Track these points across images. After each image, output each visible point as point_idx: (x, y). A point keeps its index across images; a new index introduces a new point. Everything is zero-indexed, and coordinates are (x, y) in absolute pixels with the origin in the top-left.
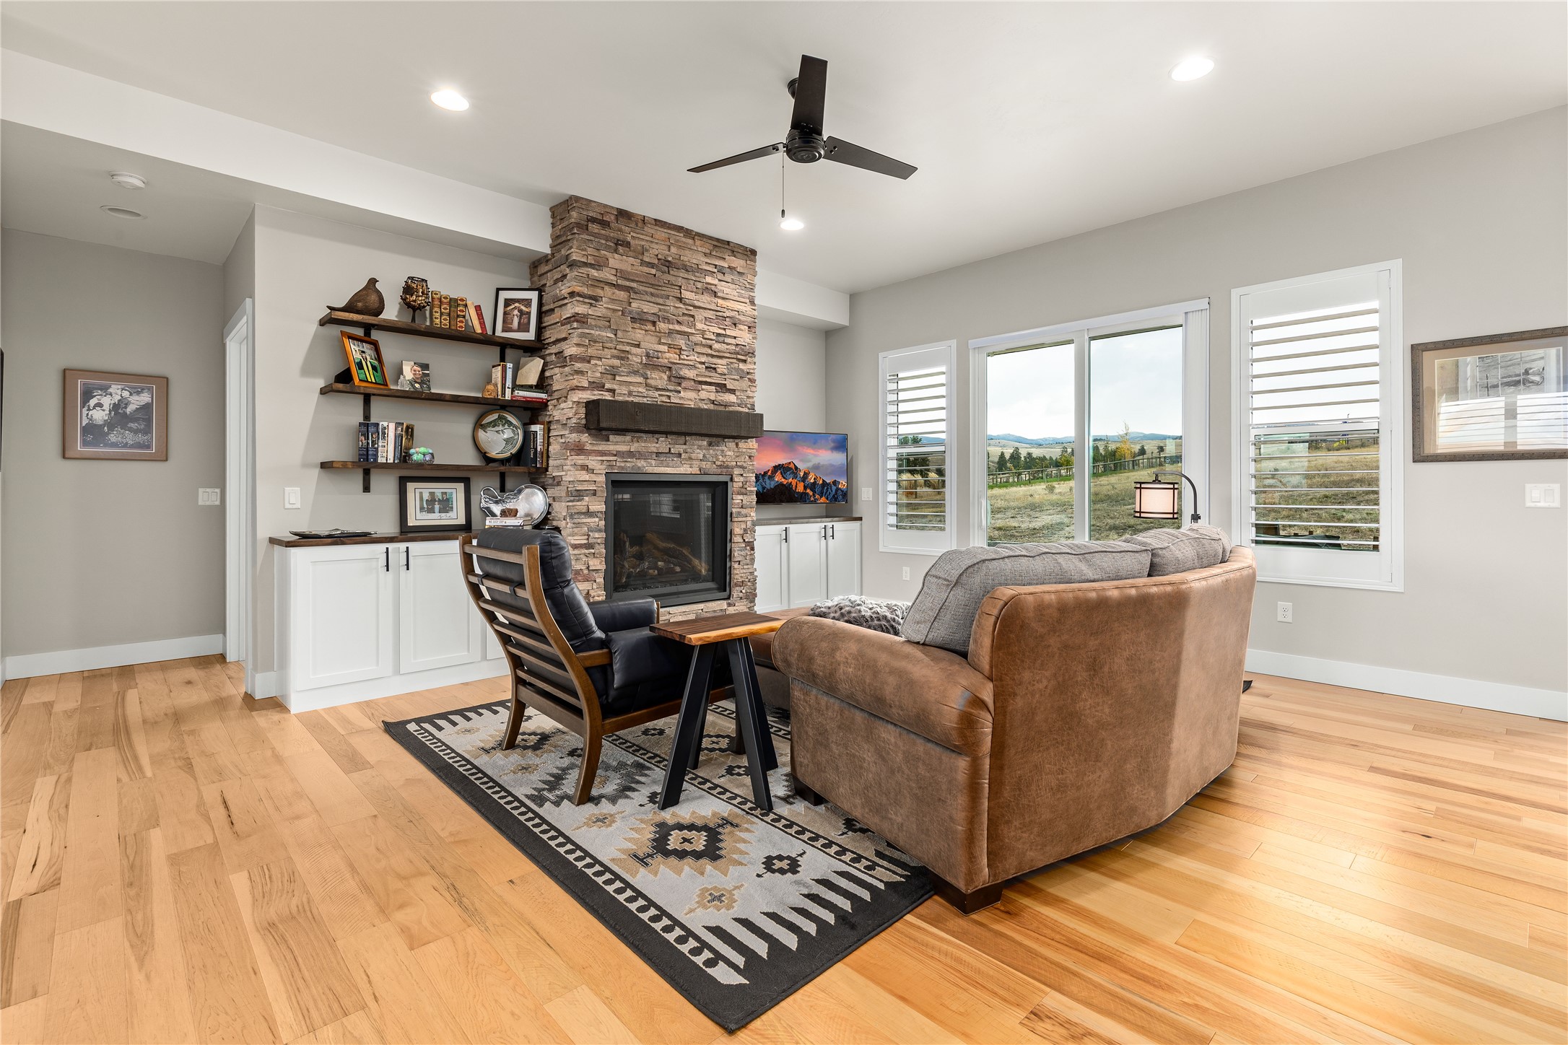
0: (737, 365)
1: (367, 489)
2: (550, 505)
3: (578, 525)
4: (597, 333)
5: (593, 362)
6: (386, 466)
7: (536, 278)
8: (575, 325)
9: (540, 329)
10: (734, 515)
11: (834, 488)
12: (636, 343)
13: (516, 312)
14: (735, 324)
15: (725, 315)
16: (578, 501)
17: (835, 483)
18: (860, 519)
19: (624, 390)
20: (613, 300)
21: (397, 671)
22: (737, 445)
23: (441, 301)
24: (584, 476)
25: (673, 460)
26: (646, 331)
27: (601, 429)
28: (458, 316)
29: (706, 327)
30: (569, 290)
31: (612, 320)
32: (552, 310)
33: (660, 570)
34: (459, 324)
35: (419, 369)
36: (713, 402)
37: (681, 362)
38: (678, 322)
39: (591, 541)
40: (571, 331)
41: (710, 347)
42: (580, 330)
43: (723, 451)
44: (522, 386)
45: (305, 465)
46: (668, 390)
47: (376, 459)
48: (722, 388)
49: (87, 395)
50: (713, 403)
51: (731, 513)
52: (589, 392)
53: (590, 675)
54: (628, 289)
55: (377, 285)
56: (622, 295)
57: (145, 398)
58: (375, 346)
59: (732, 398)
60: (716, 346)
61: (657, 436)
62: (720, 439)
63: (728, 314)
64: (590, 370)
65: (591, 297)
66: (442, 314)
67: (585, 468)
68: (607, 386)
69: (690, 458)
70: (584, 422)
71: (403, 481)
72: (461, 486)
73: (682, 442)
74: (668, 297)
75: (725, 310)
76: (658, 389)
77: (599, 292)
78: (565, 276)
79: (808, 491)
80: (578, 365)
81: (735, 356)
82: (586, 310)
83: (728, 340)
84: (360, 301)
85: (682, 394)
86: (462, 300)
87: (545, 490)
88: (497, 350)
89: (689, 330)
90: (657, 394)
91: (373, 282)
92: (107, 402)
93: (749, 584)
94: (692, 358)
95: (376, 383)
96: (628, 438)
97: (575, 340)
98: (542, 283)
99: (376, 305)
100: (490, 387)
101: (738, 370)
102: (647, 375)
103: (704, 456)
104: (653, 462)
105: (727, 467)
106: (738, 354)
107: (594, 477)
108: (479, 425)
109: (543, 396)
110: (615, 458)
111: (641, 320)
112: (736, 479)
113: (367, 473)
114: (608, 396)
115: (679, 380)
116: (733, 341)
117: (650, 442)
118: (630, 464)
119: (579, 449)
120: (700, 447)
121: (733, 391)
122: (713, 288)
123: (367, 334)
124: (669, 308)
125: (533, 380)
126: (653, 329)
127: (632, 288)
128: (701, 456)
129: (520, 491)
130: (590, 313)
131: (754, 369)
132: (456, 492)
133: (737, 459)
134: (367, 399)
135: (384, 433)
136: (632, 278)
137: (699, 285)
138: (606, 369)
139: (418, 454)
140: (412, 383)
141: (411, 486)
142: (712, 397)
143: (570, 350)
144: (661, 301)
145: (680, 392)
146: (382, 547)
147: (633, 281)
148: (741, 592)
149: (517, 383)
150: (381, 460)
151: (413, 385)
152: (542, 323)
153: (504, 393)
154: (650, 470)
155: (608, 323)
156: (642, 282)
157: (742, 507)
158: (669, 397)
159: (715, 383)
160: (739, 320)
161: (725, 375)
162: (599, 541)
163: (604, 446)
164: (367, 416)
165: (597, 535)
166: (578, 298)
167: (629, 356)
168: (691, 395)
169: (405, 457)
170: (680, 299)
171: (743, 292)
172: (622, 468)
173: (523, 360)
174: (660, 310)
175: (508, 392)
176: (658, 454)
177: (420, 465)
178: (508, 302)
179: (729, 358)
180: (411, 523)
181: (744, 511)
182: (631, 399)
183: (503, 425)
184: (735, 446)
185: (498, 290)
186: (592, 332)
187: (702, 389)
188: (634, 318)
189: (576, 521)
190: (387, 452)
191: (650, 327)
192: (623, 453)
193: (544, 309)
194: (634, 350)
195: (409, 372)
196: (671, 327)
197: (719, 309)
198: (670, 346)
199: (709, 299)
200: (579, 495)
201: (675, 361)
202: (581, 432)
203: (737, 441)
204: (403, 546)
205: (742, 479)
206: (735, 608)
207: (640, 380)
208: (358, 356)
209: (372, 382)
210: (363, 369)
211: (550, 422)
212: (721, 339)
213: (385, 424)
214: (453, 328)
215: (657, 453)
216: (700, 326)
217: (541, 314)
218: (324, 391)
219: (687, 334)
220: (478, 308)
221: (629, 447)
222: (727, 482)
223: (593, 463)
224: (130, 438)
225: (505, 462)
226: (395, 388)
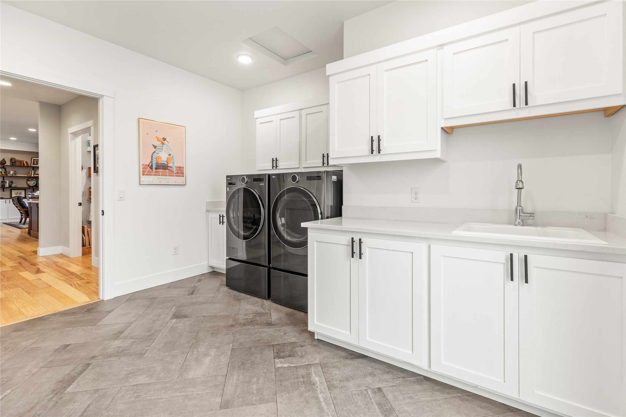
1: (3, 191)
6: (7, 188)
23: (18, 161)
28: (22, 163)
34: (22, 165)
35: (14, 172)
47: (5, 186)
53: (25, 212)
55: (5, 159)
58: (5, 169)
66: (18, 163)
71: (11, 190)
72: (24, 191)
86: (23, 161)
88: (32, 168)
91: (4, 159)
99: (5, 163)
100: (29, 174)
108: (28, 180)
113: (4, 189)
123: (4, 167)
129: (36, 192)
135: (6, 182)
139: (13, 186)
141: (13, 191)
146: (5, 200)
149: (36, 173)
151: (12, 175)
164: (4, 180)
169: (11, 186)
173: (37, 170)
175: (32, 175)
177: (13, 187)
178: (34, 160)
180: (12, 196)
183: (31, 181)
185: (32, 158)
190: (7, 185)
195: (12, 173)
204: (9, 200)
209: (4, 174)
220: (26, 162)
225: (33, 186)
226: (9, 175)
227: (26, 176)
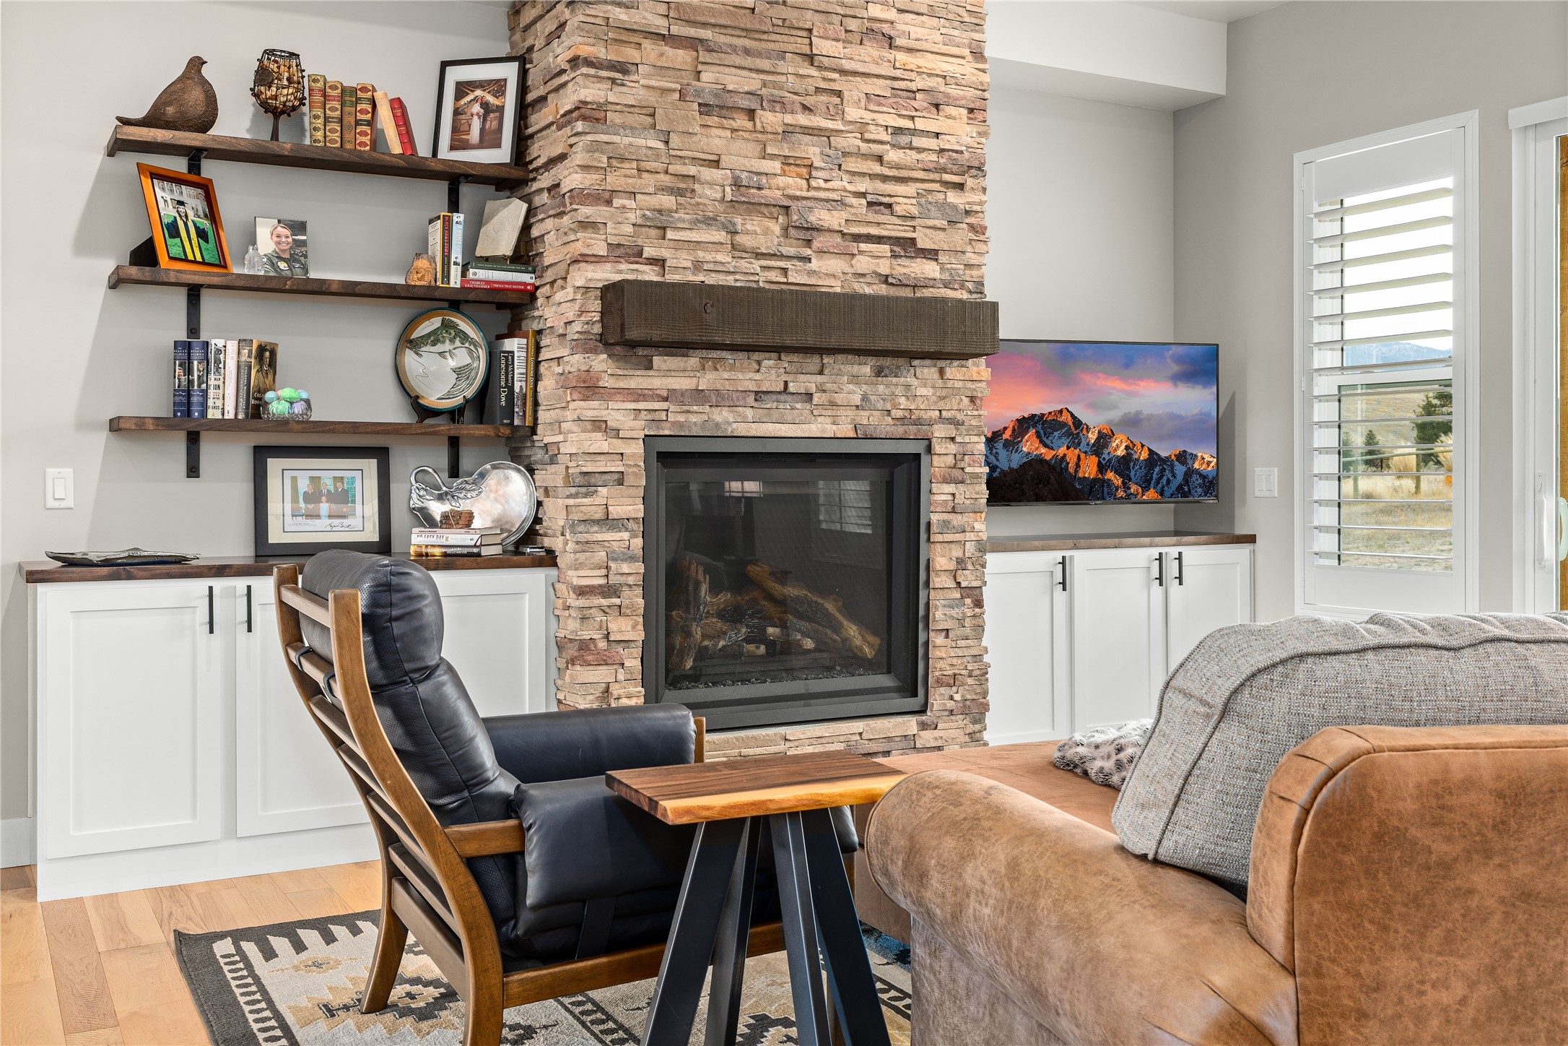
0: (941, 196)
1: (193, 470)
2: (539, 504)
3: (585, 546)
4: (626, 140)
5: (617, 202)
6: (222, 426)
7: (517, 36)
8: (580, 126)
9: (522, 141)
10: (934, 528)
11: (1180, 470)
12: (711, 157)
13: (477, 108)
14: (937, 106)
15: (913, 86)
16: (586, 495)
17: (1183, 457)
18: (1251, 539)
19: (684, 259)
20: (661, 70)
21: (231, 831)
22: (942, 372)
23: (325, 95)
24: (600, 443)
25: (792, 409)
26: (733, 130)
27: (633, 345)
28: (358, 123)
29: (868, 116)
30: (569, 55)
31: (659, 112)
32: (543, 99)
33: (770, 644)
34: (360, 139)
35: (287, 232)
36: (885, 279)
37: (812, 194)
38: (806, 108)
39: (614, 580)
40: (573, 140)
41: (880, 159)
42: (590, 137)
43: (908, 386)
44: (487, 259)
45: (83, 425)
46: (783, 257)
47: (204, 413)
48: (906, 247)
50: (886, 282)
51: (929, 524)
52: (608, 266)
54: (693, 44)
55: (206, 71)
56: (681, 57)
58: (207, 189)
59: (929, 269)
60: (893, 155)
61: (756, 356)
62: (901, 361)
63: (920, 83)
64: (610, 218)
65: (613, 66)
66: (326, 120)
67: (599, 425)
68: (648, 252)
69: (833, 404)
70: (597, 329)
71: (261, 454)
72: (371, 465)
73: (816, 368)
74: (782, 55)
75: (913, 75)
76: (759, 255)
77: (631, 54)
78: (562, 26)
79: (1110, 475)
80: (585, 211)
81: (936, 176)
82: (602, 93)
83: (919, 142)
84: (169, 104)
85: (815, 264)
86: (364, 89)
87: (531, 471)
88: (443, 186)
89: (830, 125)
90: (756, 265)
91: (196, 64)
93: (970, 681)
94: (836, 184)
95: (203, 263)
96: (693, 361)
97: (579, 157)
98: (527, 44)
99: (200, 109)
100: (422, 263)
101: (943, 206)
102: (734, 225)
103: (865, 398)
104: (749, 413)
105: (918, 422)
106: (944, 170)
107: (619, 446)
108: (406, 341)
109: (527, 278)
110: (664, 405)
111: (721, 107)
112: (937, 448)
113: (193, 439)
114: (649, 274)
115: (809, 232)
116: (932, 143)
117: (742, 370)
118: (695, 419)
119: (588, 387)
120: (855, 379)
121: (931, 254)
122: (886, 28)
123: (194, 167)
124: (783, 78)
125: (506, 245)
126: (749, 125)
127: (701, 40)
128: (857, 399)
129: (483, 476)
130: (611, 99)
131: (981, 203)
132: (361, 476)
133: (941, 405)
134: (194, 293)
135: (217, 361)
136: (700, 19)
137: (853, 25)
138: (644, 215)
139: (280, 401)
140: (272, 260)
141: (275, 466)
142: (884, 267)
143: (571, 178)
144: (765, 64)
145: (810, 260)
146: (201, 585)
147: (704, 25)
148: (951, 698)
149: (478, 253)
150: (213, 414)
151: (273, 264)
152: (526, 128)
153: (446, 275)
154: (742, 429)
155: (649, 120)
156: (725, 27)
157: (954, 511)
158: (785, 271)
159: (890, 238)
160: (947, 95)
161: (913, 218)
162: (631, 580)
163: (640, 380)
164: (193, 330)
165: (625, 568)
166: (585, 70)
167: (697, 187)
168: (835, 265)
169: (257, 407)
170: (810, 58)
171: (956, 33)
172: (681, 425)
173: (490, 205)
174: (764, 85)
175: (455, 272)
176: (759, 395)
177: (283, 424)
178: (463, 88)
179: (923, 181)
180: (273, 539)
181: (957, 520)
182: (699, 278)
183: (452, 341)
184: (936, 376)
185: (445, 65)
186: (616, 139)
187: (861, 252)
188: (706, 105)
189: (582, 537)
190: (223, 399)
191: (741, 122)
192: (683, 393)
193: (530, 97)
194: (707, 173)
195: (267, 240)
196: (789, 119)
197: (898, 73)
198: (786, 161)
199: (875, 53)
200: (587, 483)
201: (798, 193)
202: (594, 351)
203: (941, 363)
204: (240, 583)
205: (952, 448)
206: (936, 733)
207: (720, 236)
208: (169, 212)
209: (195, 262)
210: (177, 235)
211: (539, 332)
212: (904, 140)
213: (220, 343)
214: (348, 146)
215: (757, 393)
216: (853, 113)
217: (523, 109)
218: (117, 282)
219: (827, 134)
220: (398, 106)
221: (695, 380)
222: (919, 455)
223: (618, 415)
225: (454, 414)
226: (240, 268)
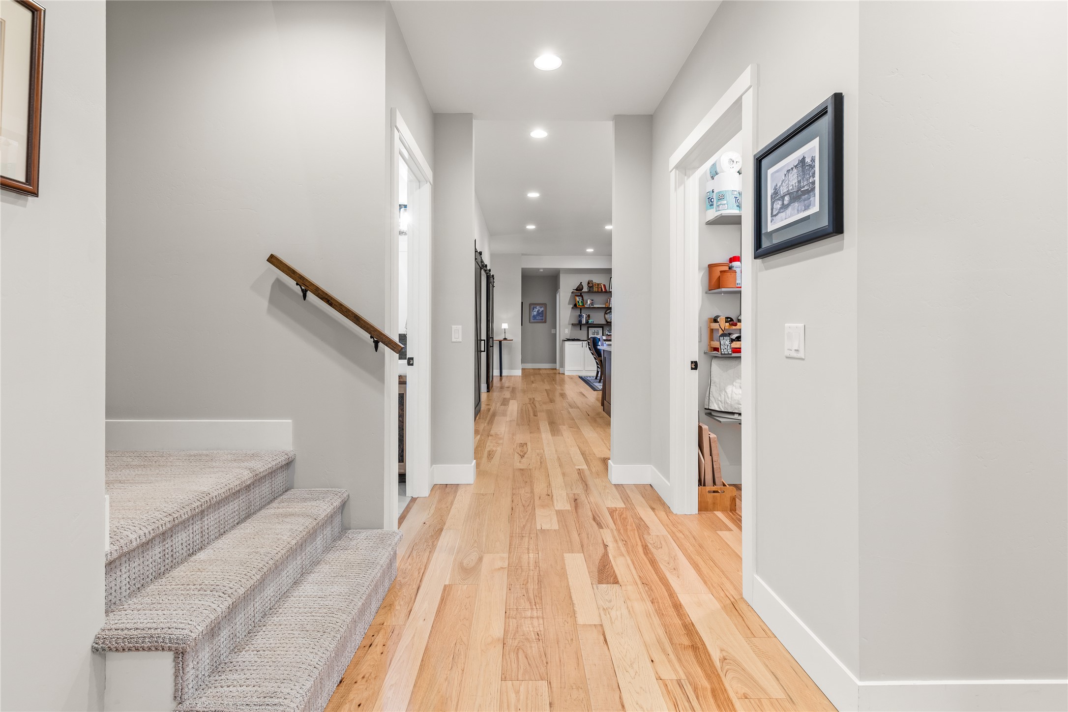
1: (581, 329)
6: (584, 324)
21: (584, 370)
35: (591, 301)
45: (569, 324)
47: (582, 323)
49: (533, 309)
53: (601, 363)
55: (582, 284)
57: (542, 309)
58: (582, 297)
71: (588, 327)
84: (578, 288)
92: (536, 310)
99: (582, 288)
108: (606, 313)
113: (581, 326)
123: (580, 295)
129: (609, 331)
132: (600, 330)
134: (581, 309)
135: (583, 317)
139: (590, 321)
141: (590, 329)
146: (581, 342)
149: (608, 302)
151: (590, 305)
164: (581, 313)
169: (588, 322)
177: (591, 324)
180: (588, 337)
190: (584, 321)
195: (589, 302)
204: (586, 342)
208: (578, 300)
209: (581, 306)
210: (579, 303)
213: (584, 315)
218: (572, 308)
220: (604, 286)
224: (540, 318)
226: (586, 306)
227: (604, 306)
